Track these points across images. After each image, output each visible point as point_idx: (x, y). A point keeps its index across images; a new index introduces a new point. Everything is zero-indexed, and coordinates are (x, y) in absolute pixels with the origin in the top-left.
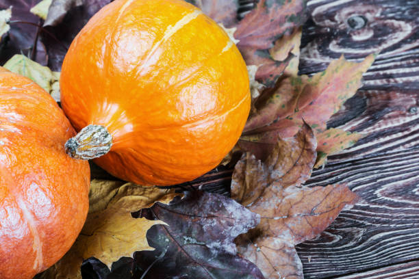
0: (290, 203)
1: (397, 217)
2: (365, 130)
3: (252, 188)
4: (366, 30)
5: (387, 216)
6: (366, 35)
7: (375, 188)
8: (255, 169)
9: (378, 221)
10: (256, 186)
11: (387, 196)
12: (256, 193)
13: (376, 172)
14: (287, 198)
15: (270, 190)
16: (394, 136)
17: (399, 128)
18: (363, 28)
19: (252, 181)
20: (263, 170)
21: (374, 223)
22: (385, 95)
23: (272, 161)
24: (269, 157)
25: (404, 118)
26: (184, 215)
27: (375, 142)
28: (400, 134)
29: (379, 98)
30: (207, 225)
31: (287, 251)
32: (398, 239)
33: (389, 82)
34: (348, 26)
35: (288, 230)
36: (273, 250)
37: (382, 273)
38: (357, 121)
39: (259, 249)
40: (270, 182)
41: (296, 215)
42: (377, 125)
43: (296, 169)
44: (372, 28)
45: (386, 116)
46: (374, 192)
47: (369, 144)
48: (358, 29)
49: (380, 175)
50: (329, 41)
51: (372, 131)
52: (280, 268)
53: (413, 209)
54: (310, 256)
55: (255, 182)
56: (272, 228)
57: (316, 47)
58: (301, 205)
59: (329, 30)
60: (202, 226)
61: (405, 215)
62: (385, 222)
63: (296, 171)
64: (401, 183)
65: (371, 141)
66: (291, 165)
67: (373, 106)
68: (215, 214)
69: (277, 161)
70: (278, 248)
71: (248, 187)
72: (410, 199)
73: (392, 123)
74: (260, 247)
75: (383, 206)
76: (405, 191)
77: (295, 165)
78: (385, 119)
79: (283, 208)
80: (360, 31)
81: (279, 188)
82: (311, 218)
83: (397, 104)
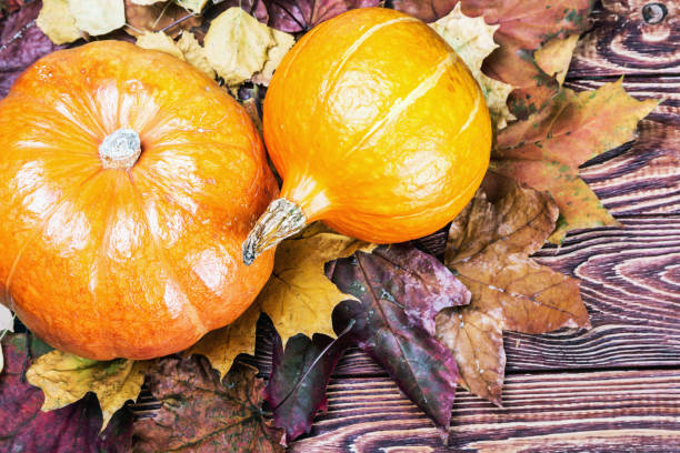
0: (510, 276)
1: (631, 307)
2: (624, 176)
3: (473, 238)
4: (661, 27)
5: (620, 303)
6: (661, 35)
7: (616, 261)
8: (482, 214)
9: (608, 308)
10: (478, 237)
11: (626, 275)
12: (476, 246)
13: (622, 238)
14: (509, 267)
15: (493, 250)
16: (657, 192)
17: (665, 182)
18: (660, 23)
19: (474, 230)
20: (491, 217)
21: (602, 309)
22: (661, 130)
23: (504, 208)
24: (503, 200)
25: (675, 169)
26: (388, 260)
27: (633, 196)
28: (664, 191)
29: (653, 133)
30: (411, 283)
31: (494, 337)
32: (625, 337)
33: (670, 110)
34: (641, 17)
35: (501, 309)
36: (478, 329)
37: (595, 379)
38: (617, 161)
39: (462, 324)
40: (495, 238)
41: (513, 295)
42: (640, 172)
43: (528, 230)
44: (669, 26)
45: (654, 161)
46: (613, 266)
47: (625, 198)
48: (653, 24)
49: (626, 244)
50: (613, 35)
51: (632, 180)
52: (481, 356)
53: (653, 299)
54: (519, 340)
55: (478, 232)
56: (483, 300)
57: (595, 41)
58: (522, 283)
59: (616, 19)
60: (404, 284)
61: (641, 305)
62: (615, 310)
63: (528, 232)
64: (647, 261)
65: (628, 193)
66: (524, 222)
67: (642, 143)
68: (422, 276)
69: (510, 211)
70: (484, 329)
71: (469, 235)
72: (652, 285)
73: (659, 172)
74: (465, 323)
75: (619, 289)
76: (650, 273)
77: (528, 224)
78: (651, 165)
79: (502, 280)
80: (655, 26)
81: (504, 249)
82: (530, 304)
83: (671, 146)
